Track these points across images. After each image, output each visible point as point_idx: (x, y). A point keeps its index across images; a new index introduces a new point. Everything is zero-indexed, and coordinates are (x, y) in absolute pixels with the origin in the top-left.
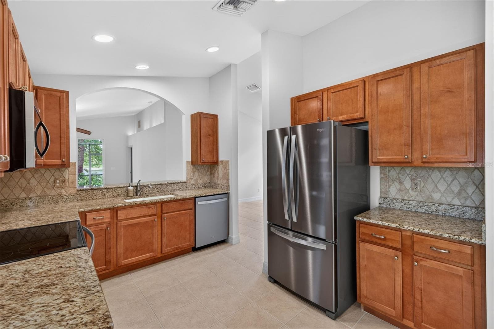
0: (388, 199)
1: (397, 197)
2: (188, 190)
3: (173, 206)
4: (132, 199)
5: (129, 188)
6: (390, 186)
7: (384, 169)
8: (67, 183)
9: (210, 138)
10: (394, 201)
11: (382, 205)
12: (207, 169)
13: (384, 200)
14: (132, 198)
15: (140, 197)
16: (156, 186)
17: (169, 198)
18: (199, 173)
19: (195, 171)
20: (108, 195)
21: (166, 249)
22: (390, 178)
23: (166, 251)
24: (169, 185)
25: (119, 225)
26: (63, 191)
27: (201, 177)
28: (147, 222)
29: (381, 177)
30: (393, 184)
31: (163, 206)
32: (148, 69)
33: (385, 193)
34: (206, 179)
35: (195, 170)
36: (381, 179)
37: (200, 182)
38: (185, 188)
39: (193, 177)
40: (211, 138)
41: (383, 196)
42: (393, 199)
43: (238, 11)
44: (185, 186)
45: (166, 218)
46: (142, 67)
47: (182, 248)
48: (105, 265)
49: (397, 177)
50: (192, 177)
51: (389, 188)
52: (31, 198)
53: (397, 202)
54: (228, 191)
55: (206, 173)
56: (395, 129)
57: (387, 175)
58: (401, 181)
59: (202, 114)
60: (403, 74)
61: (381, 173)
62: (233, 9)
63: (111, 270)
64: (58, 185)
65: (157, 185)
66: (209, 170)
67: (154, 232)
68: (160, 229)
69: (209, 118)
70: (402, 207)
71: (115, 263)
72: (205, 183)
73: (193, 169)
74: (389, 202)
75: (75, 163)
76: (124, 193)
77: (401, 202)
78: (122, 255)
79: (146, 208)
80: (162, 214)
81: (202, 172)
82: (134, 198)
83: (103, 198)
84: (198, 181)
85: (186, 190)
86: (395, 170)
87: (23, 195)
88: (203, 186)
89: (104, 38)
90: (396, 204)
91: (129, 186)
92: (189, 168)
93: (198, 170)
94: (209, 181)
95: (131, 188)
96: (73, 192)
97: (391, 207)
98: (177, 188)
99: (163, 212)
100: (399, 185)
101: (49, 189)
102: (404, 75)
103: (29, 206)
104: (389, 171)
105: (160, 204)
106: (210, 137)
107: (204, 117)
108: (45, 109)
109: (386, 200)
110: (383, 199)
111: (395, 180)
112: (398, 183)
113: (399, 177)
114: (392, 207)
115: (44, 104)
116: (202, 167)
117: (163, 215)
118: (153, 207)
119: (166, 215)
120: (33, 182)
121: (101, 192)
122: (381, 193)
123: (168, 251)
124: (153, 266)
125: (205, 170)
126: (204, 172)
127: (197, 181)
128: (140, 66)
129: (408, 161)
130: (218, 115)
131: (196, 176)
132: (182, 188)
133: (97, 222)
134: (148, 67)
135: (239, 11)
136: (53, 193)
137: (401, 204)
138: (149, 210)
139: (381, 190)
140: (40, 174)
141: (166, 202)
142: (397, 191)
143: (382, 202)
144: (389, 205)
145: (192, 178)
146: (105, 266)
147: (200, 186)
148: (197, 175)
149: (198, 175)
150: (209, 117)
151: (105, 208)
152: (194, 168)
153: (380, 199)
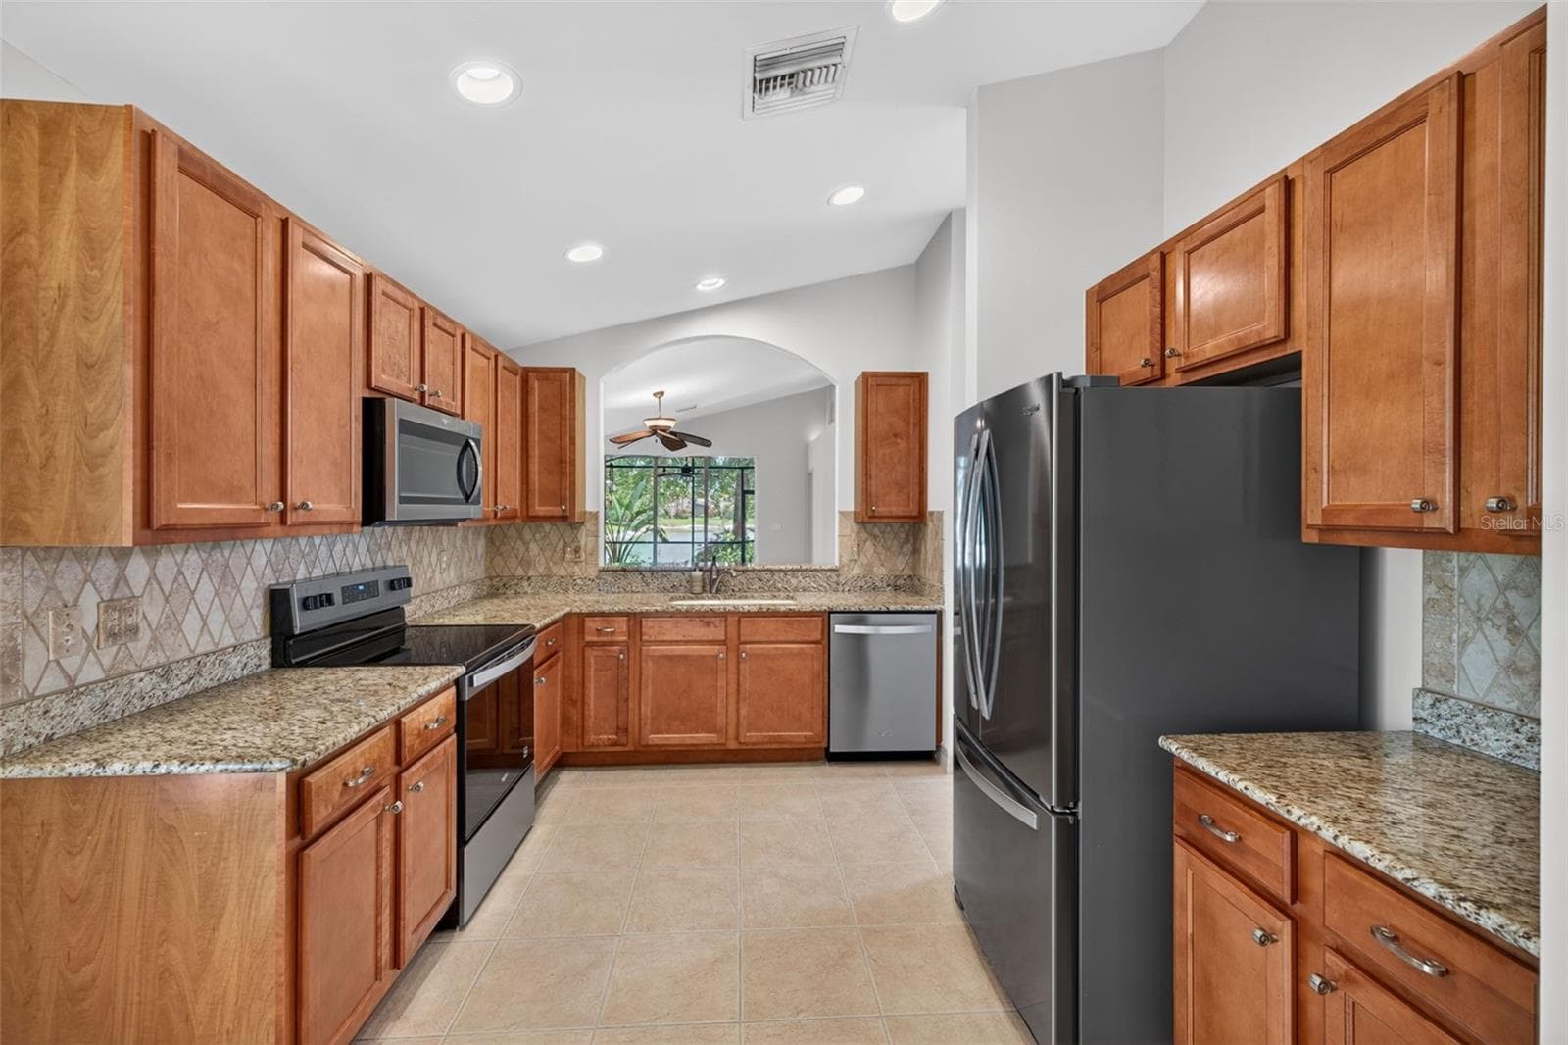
0: (1452, 701)
1: (1499, 699)
2: (843, 591)
3: (768, 626)
4: (697, 599)
5: (693, 573)
6: (1465, 642)
7: (1440, 563)
8: (583, 555)
9: (897, 444)
10: (1481, 718)
11: (1428, 728)
12: (903, 536)
13: (1433, 705)
14: (697, 596)
15: (715, 598)
16: (759, 573)
17: (755, 605)
18: (880, 549)
19: (865, 542)
20: (654, 584)
21: (748, 734)
22: (1465, 603)
23: (747, 740)
24: (789, 573)
25: (644, 653)
26: (576, 568)
27: (882, 557)
28: (703, 657)
29: (1427, 596)
30: (1479, 636)
31: (742, 624)
32: (724, 285)
33: (1443, 676)
34: (901, 564)
35: (864, 536)
36: (1428, 604)
37: (881, 571)
38: (835, 586)
39: (859, 554)
40: (902, 444)
41: (1432, 685)
42: (1476, 704)
43: (806, 97)
44: (835, 579)
45: (746, 655)
46: (711, 285)
47: (791, 742)
48: (617, 735)
49: (1500, 605)
50: (856, 558)
51: (1461, 654)
52: (529, 578)
53: (1492, 724)
54: (939, 603)
55: (901, 547)
56: (1391, 376)
57: (1453, 590)
58: (1516, 623)
59: (872, 377)
60: (1426, 116)
61: (1427, 580)
62: (791, 97)
63: (627, 749)
64: (568, 556)
65: (760, 571)
66: (911, 538)
67: (719, 684)
68: (735, 681)
69: (894, 385)
70: (1517, 752)
71: (637, 736)
72: (896, 577)
73: (858, 534)
74: (1458, 720)
75: (597, 512)
76: (685, 584)
77: (1514, 724)
78: (649, 721)
79: (701, 624)
80: (740, 644)
81: (889, 543)
82: (703, 599)
83: (644, 592)
84: (875, 569)
85: (836, 591)
86: (1489, 568)
87: (520, 572)
88: (888, 586)
89: (586, 253)
90: (1489, 731)
91: (695, 570)
92: (847, 532)
93: (875, 537)
94: (908, 572)
95: (698, 574)
96: (592, 573)
97: (1464, 741)
98: (813, 584)
99: (742, 639)
100: (1507, 643)
101: (555, 563)
102: (1427, 119)
103: (526, 593)
104: (1463, 570)
105: (737, 618)
106: (899, 441)
107: (878, 385)
108: (540, 408)
109: (1443, 708)
110: (1428, 699)
111: (1488, 619)
112: (1504, 631)
113: (1507, 605)
114: (1468, 744)
115: (537, 399)
116: (888, 529)
117: (741, 646)
118: (717, 622)
119: (748, 646)
120: (534, 548)
121: (640, 577)
122: (1425, 671)
123: (753, 740)
124: (718, 767)
125: (896, 536)
126: (895, 543)
127: (872, 571)
128: (707, 282)
129: (1437, 526)
130: (927, 373)
131: (869, 555)
132: (825, 585)
133: (604, 639)
134: (722, 282)
135: (810, 93)
136: (563, 572)
137: (1513, 737)
138: (707, 629)
139: (1425, 658)
140: (543, 535)
141: (749, 614)
142: (1496, 669)
143: (1424, 714)
144: (1459, 732)
145: (855, 560)
146: (615, 737)
147: (878, 584)
148: (872, 551)
149: (875, 552)
150: (894, 381)
151: (617, 612)
152: (863, 531)
153: (1420, 701)
